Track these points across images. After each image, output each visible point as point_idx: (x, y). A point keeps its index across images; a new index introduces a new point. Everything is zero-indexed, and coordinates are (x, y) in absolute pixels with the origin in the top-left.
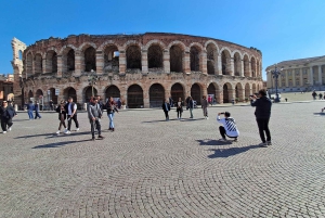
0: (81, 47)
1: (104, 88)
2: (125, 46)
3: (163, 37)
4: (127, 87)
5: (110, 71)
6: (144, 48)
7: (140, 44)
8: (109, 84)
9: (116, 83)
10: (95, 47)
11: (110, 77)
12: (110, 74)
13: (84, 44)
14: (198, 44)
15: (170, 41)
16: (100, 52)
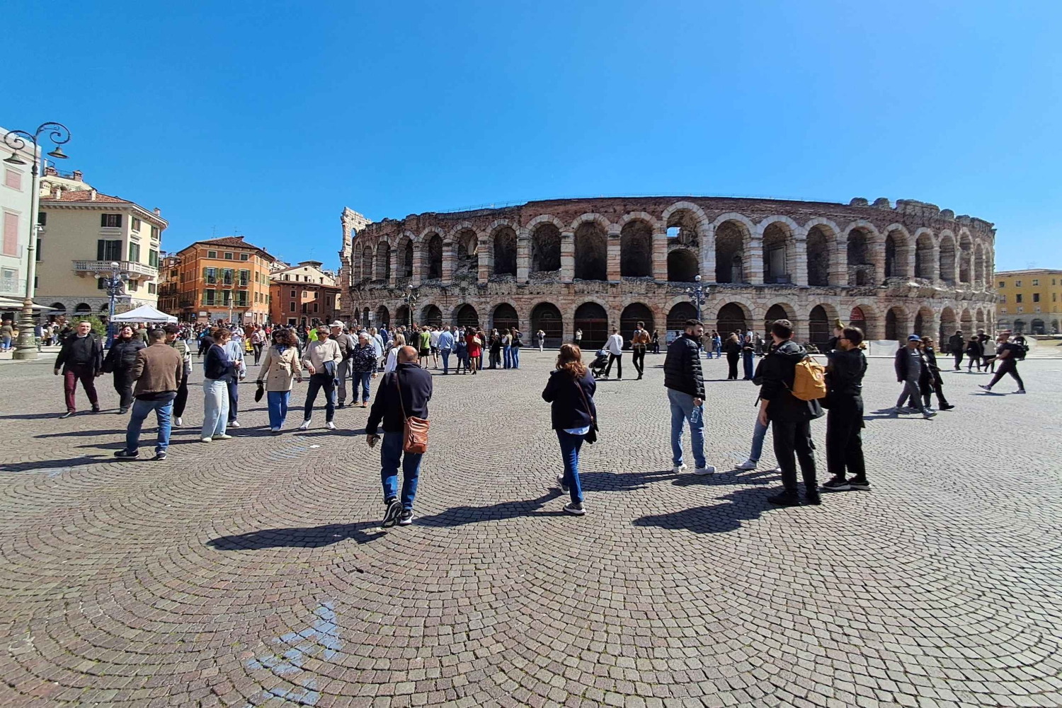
0: (422, 236)
1: (452, 308)
2: (489, 230)
3: (562, 208)
4: (489, 308)
5: (464, 278)
6: (524, 233)
7: (515, 226)
8: (460, 301)
9: (472, 300)
10: (442, 235)
11: (463, 290)
12: (464, 284)
13: (426, 231)
14: (644, 216)
15: (577, 213)
16: (448, 245)
